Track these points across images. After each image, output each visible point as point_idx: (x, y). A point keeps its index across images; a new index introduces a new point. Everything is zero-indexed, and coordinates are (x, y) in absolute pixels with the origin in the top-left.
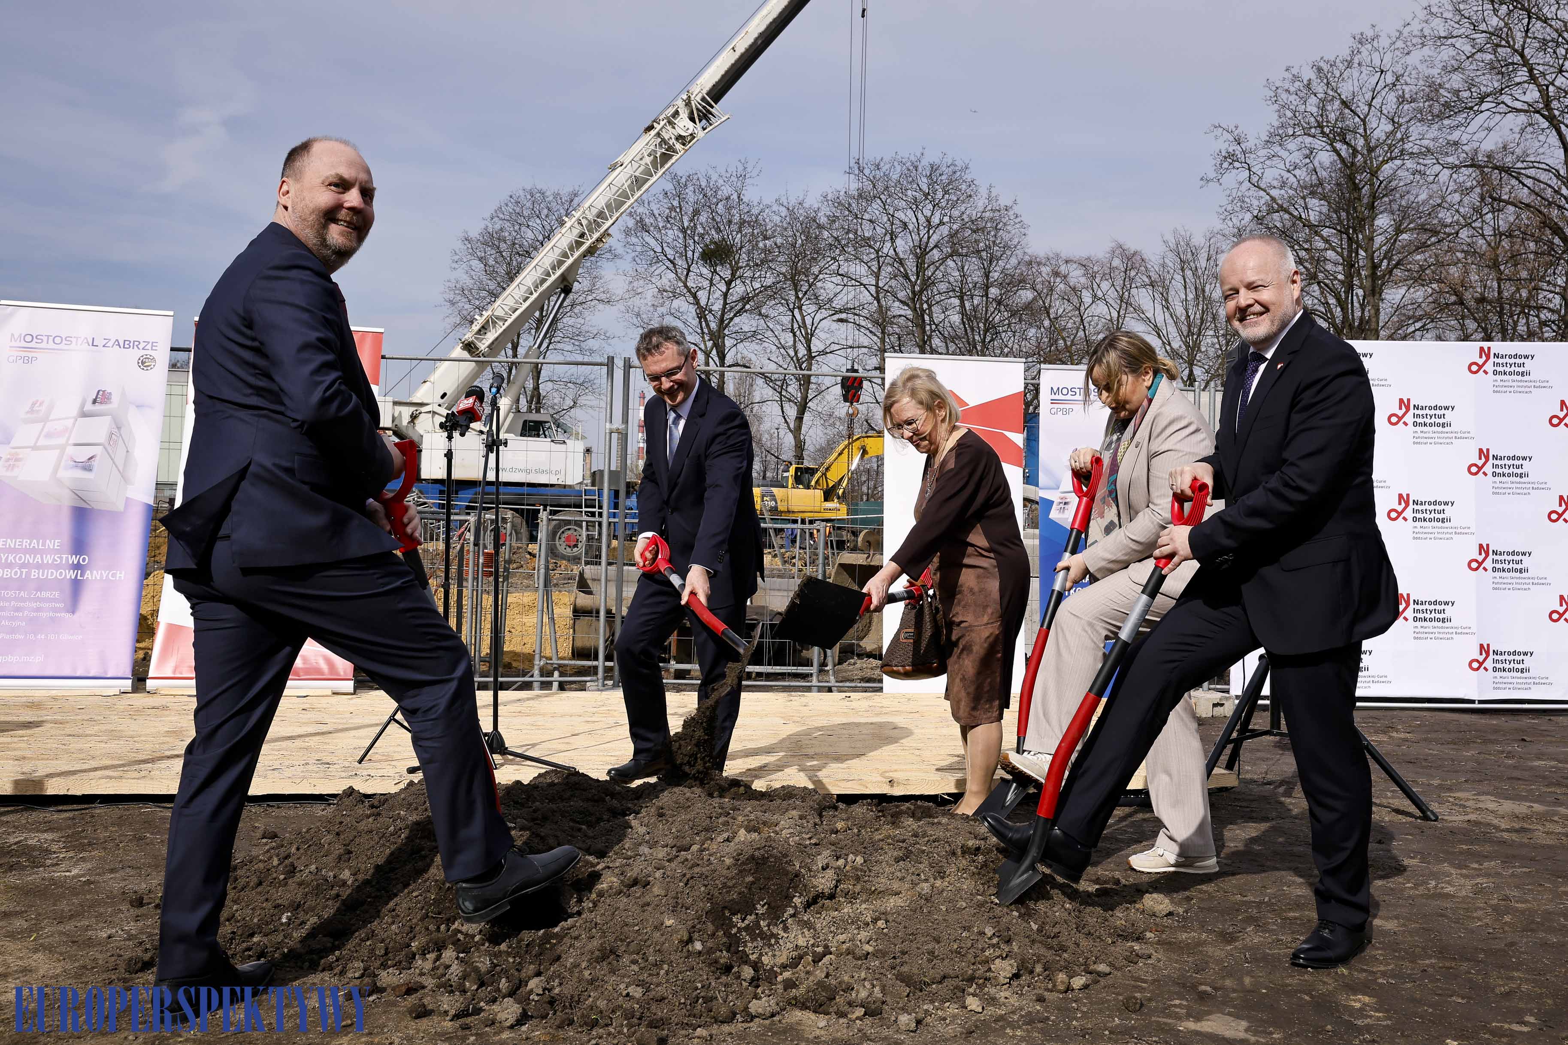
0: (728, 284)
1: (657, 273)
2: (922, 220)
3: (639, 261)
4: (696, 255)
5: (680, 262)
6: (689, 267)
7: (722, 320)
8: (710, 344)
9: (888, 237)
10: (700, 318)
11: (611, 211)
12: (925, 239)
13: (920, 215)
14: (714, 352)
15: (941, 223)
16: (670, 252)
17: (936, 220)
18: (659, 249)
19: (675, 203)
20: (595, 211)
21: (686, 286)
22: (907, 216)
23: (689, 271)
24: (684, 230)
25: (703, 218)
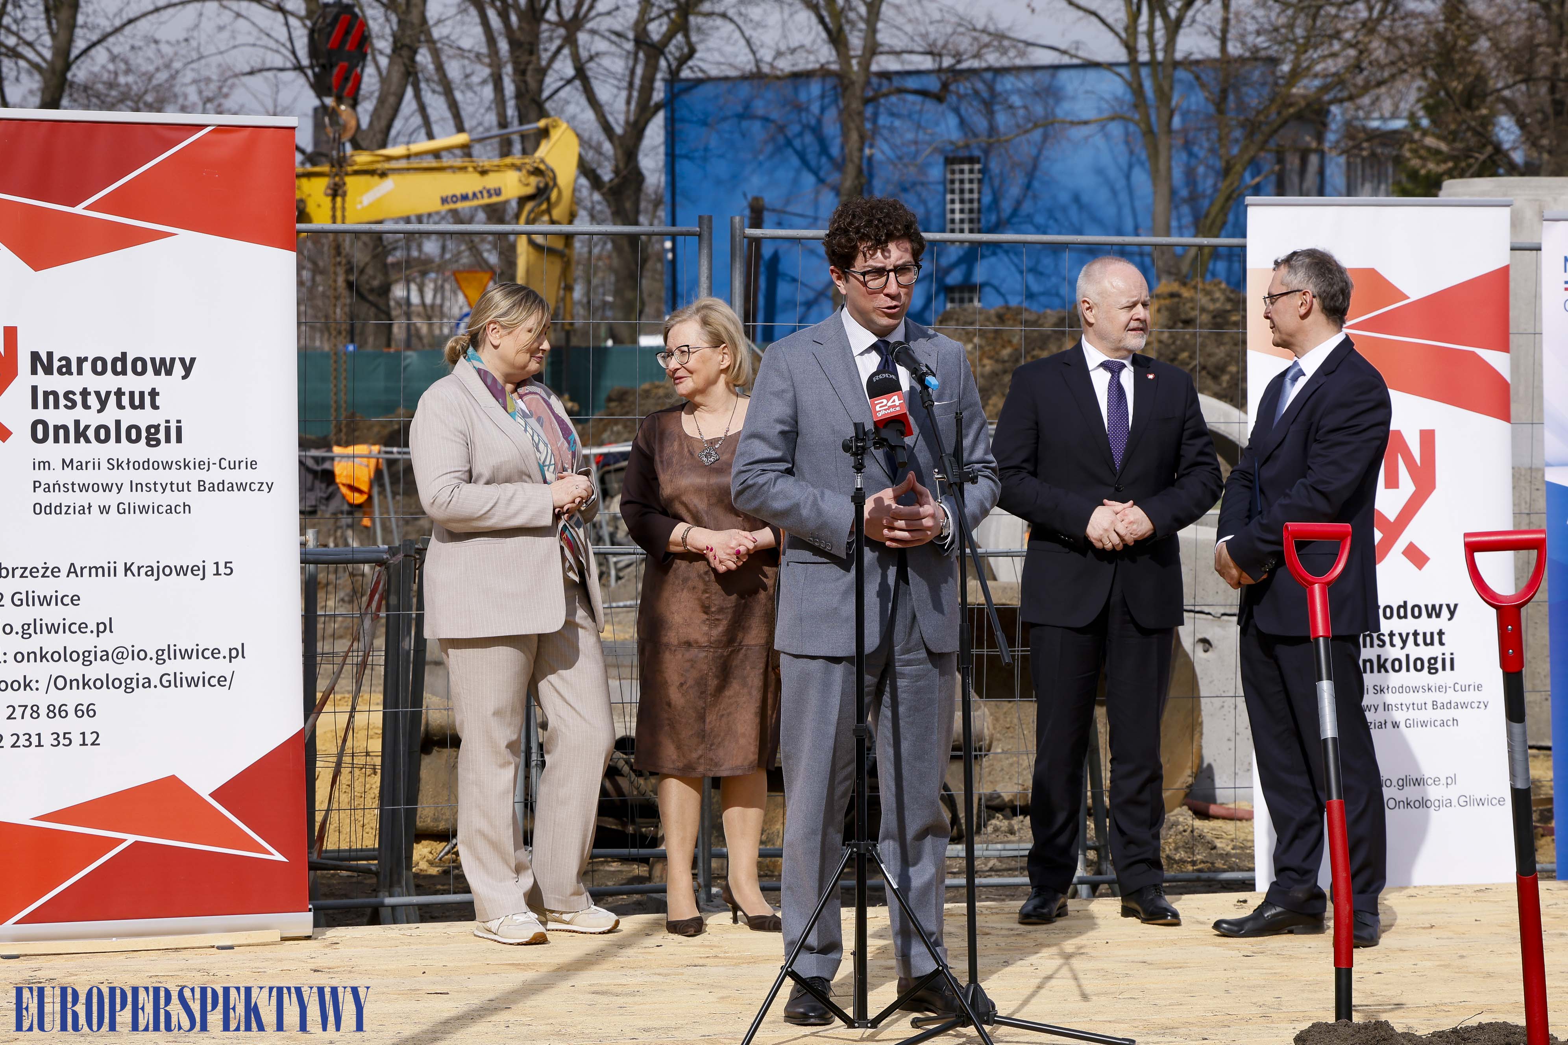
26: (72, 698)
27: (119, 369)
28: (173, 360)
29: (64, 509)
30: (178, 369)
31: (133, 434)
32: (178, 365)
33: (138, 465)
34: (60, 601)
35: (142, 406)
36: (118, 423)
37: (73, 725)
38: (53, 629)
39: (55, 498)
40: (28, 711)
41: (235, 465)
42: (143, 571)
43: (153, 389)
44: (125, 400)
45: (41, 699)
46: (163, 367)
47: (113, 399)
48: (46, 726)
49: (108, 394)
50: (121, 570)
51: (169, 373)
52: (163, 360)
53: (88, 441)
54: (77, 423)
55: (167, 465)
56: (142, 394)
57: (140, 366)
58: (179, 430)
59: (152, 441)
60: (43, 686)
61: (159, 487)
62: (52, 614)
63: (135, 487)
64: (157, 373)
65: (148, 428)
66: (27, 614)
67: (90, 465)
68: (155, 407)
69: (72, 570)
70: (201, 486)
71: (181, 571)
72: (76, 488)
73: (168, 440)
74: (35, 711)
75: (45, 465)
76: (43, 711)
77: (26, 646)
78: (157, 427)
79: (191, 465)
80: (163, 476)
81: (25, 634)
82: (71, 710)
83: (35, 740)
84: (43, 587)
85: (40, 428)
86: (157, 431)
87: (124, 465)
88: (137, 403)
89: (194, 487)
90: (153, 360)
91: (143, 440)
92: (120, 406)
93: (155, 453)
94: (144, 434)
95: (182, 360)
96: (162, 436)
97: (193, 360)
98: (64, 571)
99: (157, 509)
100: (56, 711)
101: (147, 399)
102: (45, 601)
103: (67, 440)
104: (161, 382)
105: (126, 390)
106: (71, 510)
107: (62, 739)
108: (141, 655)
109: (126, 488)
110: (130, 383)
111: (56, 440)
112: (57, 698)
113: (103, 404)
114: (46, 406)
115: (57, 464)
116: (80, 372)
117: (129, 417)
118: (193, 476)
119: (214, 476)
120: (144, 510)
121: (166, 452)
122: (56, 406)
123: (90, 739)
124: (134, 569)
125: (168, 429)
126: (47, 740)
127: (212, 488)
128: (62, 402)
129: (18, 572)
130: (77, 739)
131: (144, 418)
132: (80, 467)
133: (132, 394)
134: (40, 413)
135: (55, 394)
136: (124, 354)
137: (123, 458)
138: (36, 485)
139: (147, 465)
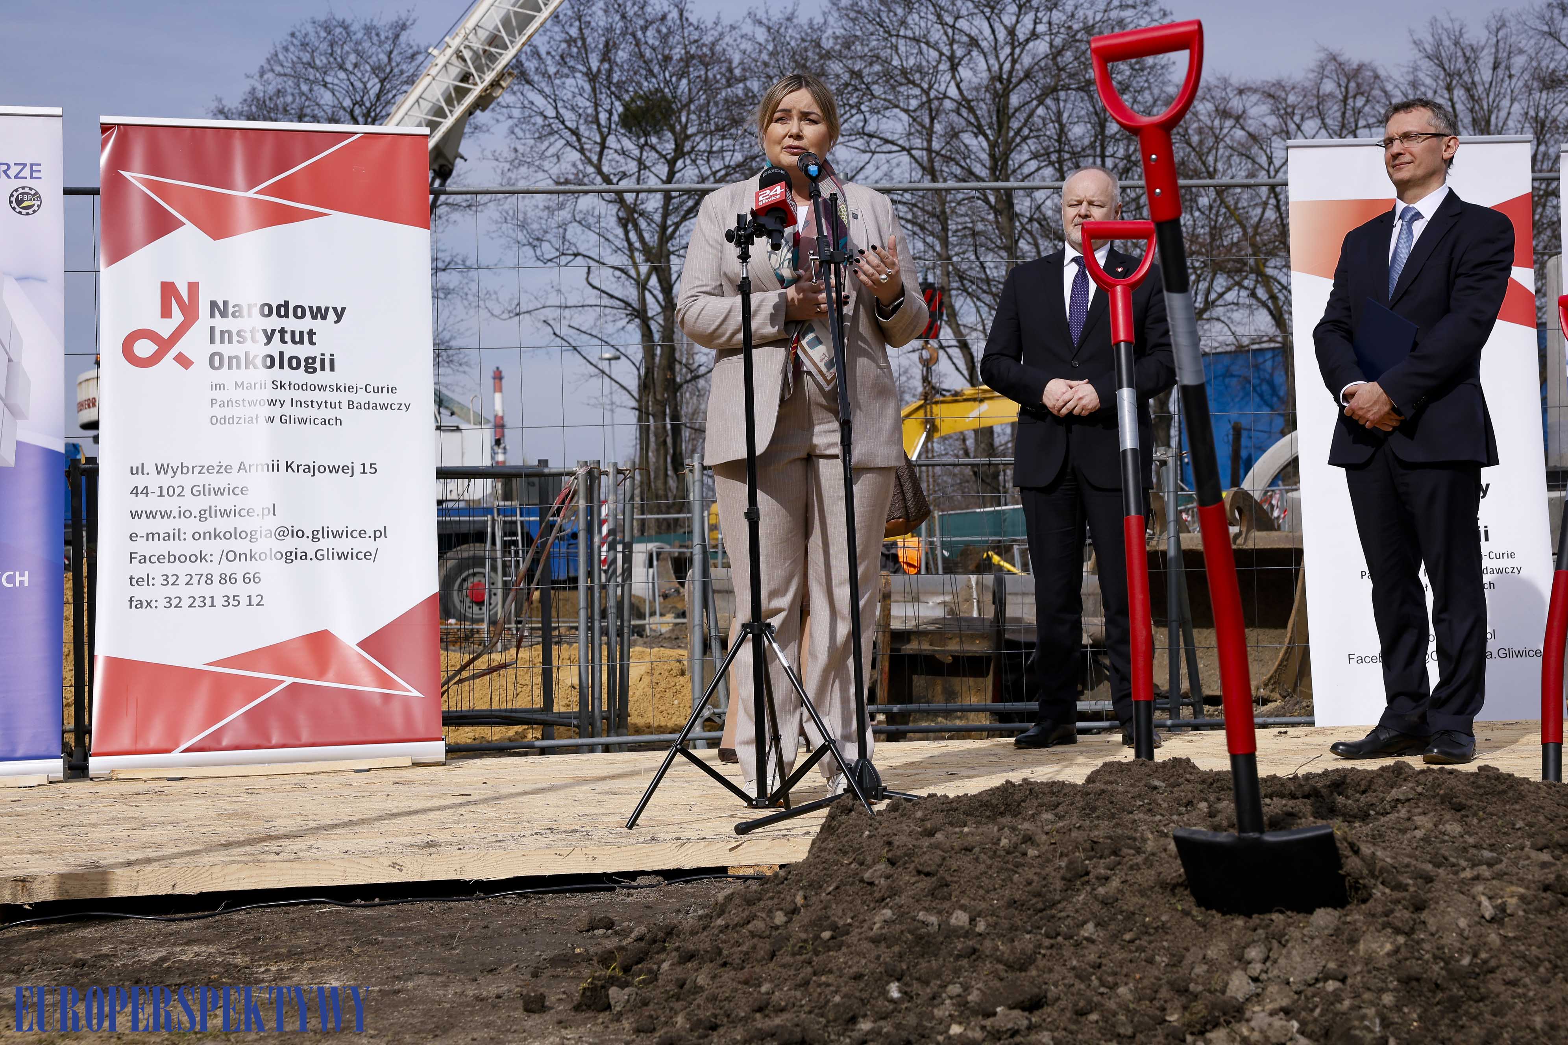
0: (672, 163)
1: (552, 151)
2: (1002, 35)
3: (520, 134)
4: (615, 118)
5: (590, 134)
6: (604, 139)
7: (664, 227)
8: (644, 269)
9: (944, 66)
10: (625, 227)
11: (510, 33)
12: (1007, 66)
13: (997, 25)
14: (654, 281)
15: (1034, 35)
16: (569, 116)
17: (1022, 33)
18: (551, 113)
19: (574, 32)
20: (483, 35)
21: (599, 171)
22: (979, 26)
23: (603, 146)
24: (592, 77)
25: (622, 55)
26: (239, 568)
27: (283, 313)
28: (327, 309)
29: (236, 420)
30: (332, 316)
31: (294, 363)
32: (331, 312)
33: (297, 387)
34: (232, 491)
35: (301, 342)
36: (281, 354)
37: (241, 589)
38: (225, 513)
39: (228, 412)
40: (204, 578)
41: (378, 390)
42: (301, 469)
43: (311, 330)
44: (288, 337)
45: (216, 569)
46: (319, 313)
47: (277, 335)
48: (218, 591)
49: (273, 331)
50: (283, 467)
51: (324, 318)
52: (319, 308)
53: (255, 367)
54: (247, 354)
55: (322, 388)
56: (301, 333)
57: (300, 312)
58: (332, 362)
59: (310, 368)
60: (216, 559)
61: (315, 404)
62: (224, 502)
63: (294, 403)
64: (314, 317)
65: (307, 359)
66: (204, 502)
67: (258, 386)
68: (312, 343)
69: (242, 467)
70: (350, 405)
71: (334, 469)
72: (246, 403)
73: (323, 369)
74: (209, 579)
75: (219, 386)
76: (216, 579)
77: (202, 527)
78: (314, 359)
79: (342, 388)
80: (318, 396)
81: (202, 517)
82: (240, 578)
83: (208, 602)
84: (217, 481)
85: (217, 358)
86: (314, 362)
87: (286, 386)
88: (297, 339)
89: (344, 405)
90: (311, 308)
91: (302, 368)
92: (283, 341)
93: (311, 379)
94: (303, 363)
95: (335, 309)
96: (318, 365)
97: (343, 309)
98: (236, 468)
99: (314, 421)
100: (227, 579)
101: (306, 337)
102: (219, 492)
103: (238, 367)
104: (317, 325)
105: (288, 329)
106: (242, 421)
107: (231, 601)
108: (299, 534)
109: (288, 403)
110: (291, 324)
111: (230, 367)
112: (227, 568)
113: (269, 339)
114: (222, 341)
115: (230, 385)
116: (249, 315)
117: (290, 350)
118: (344, 397)
119: (361, 397)
120: (302, 421)
121: (321, 377)
122: (230, 341)
123: (255, 601)
124: (294, 466)
125: (323, 361)
126: (219, 601)
127: (360, 407)
128: (235, 338)
129: (197, 470)
130: (244, 601)
131: (303, 351)
132: (250, 387)
133: (293, 333)
134: (217, 347)
135: (229, 332)
136: (287, 303)
137: (285, 381)
138: (213, 402)
139: (305, 387)
